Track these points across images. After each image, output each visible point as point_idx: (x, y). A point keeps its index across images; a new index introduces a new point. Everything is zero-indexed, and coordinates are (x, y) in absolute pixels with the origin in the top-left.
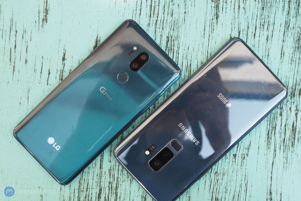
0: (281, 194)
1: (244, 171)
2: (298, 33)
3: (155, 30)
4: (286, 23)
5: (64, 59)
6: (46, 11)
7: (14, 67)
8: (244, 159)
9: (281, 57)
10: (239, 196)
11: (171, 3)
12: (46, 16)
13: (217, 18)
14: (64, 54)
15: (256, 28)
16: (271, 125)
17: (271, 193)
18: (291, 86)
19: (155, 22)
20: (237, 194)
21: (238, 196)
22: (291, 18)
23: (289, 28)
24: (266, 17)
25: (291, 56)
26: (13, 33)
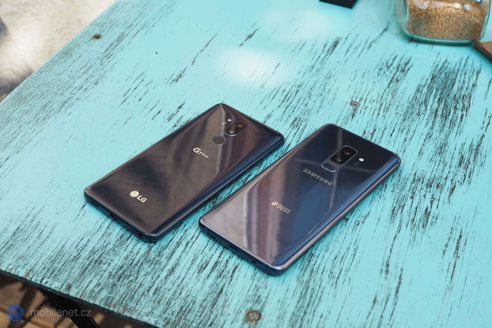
0: (402, 270)
1: (355, 236)
2: (441, 143)
3: (285, 112)
4: (428, 134)
5: (180, 107)
6: (180, 76)
7: (125, 100)
8: (358, 225)
9: (419, 155)
10: (344, 258)
11: (307, 98)
12: (178, 79)
13: (353, 116)
14: (182, 105)
15: (394, 130)
16: (398, 204)
17: (388, 265)
18: (429, 178)
19: (286, 106)
20: (342, 256)
21: (342, 258)
22: (434, 132)
23: (431, 138)
24: (407, 126)
25: (431, 156)
26: (140, 80)
